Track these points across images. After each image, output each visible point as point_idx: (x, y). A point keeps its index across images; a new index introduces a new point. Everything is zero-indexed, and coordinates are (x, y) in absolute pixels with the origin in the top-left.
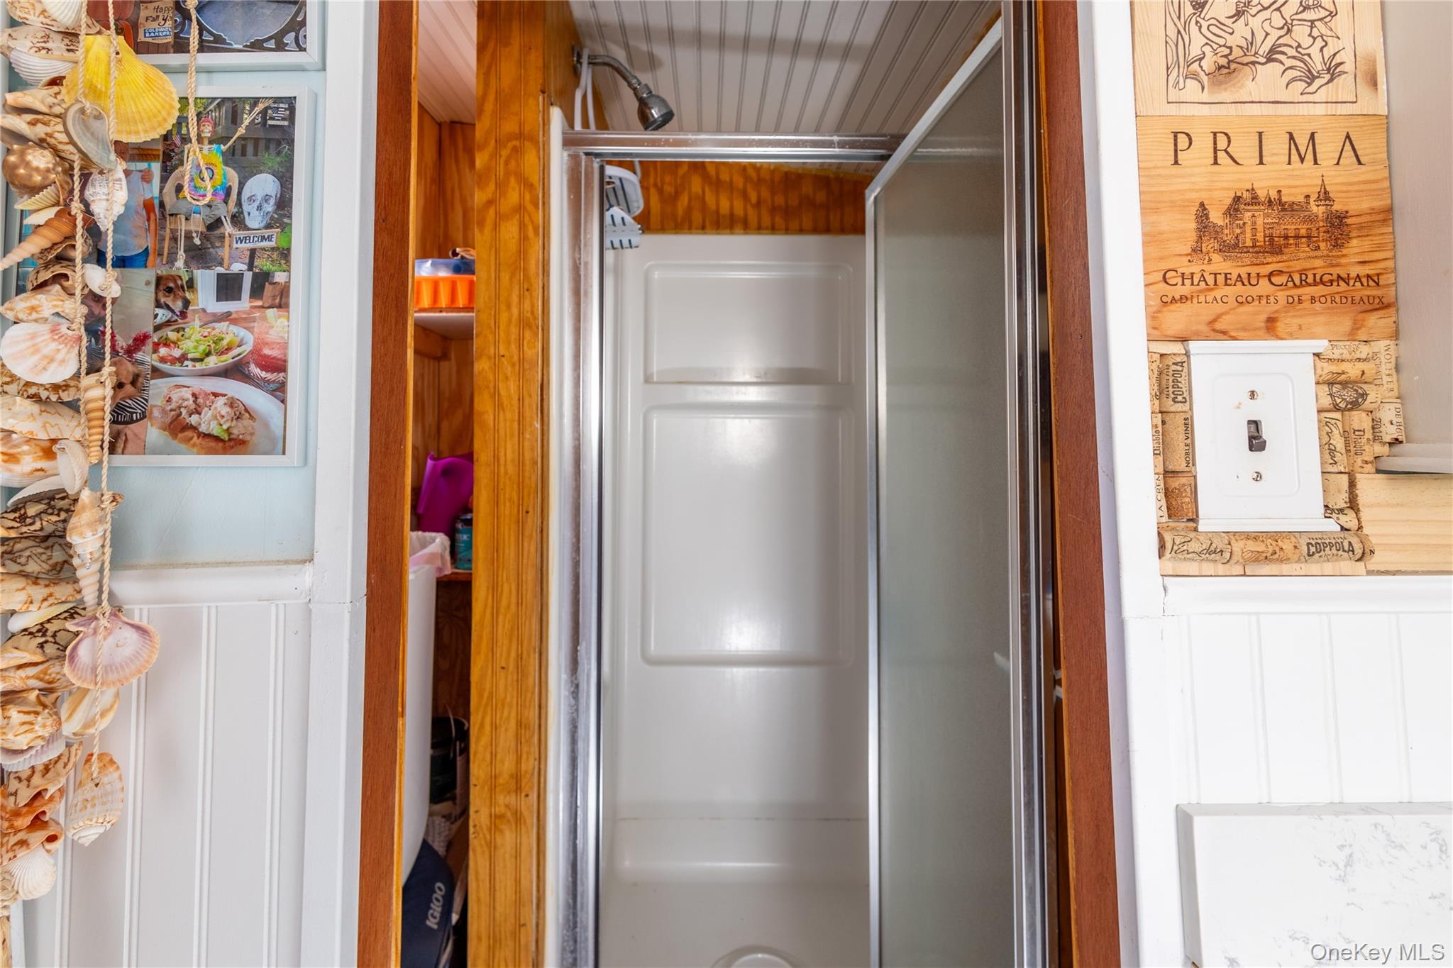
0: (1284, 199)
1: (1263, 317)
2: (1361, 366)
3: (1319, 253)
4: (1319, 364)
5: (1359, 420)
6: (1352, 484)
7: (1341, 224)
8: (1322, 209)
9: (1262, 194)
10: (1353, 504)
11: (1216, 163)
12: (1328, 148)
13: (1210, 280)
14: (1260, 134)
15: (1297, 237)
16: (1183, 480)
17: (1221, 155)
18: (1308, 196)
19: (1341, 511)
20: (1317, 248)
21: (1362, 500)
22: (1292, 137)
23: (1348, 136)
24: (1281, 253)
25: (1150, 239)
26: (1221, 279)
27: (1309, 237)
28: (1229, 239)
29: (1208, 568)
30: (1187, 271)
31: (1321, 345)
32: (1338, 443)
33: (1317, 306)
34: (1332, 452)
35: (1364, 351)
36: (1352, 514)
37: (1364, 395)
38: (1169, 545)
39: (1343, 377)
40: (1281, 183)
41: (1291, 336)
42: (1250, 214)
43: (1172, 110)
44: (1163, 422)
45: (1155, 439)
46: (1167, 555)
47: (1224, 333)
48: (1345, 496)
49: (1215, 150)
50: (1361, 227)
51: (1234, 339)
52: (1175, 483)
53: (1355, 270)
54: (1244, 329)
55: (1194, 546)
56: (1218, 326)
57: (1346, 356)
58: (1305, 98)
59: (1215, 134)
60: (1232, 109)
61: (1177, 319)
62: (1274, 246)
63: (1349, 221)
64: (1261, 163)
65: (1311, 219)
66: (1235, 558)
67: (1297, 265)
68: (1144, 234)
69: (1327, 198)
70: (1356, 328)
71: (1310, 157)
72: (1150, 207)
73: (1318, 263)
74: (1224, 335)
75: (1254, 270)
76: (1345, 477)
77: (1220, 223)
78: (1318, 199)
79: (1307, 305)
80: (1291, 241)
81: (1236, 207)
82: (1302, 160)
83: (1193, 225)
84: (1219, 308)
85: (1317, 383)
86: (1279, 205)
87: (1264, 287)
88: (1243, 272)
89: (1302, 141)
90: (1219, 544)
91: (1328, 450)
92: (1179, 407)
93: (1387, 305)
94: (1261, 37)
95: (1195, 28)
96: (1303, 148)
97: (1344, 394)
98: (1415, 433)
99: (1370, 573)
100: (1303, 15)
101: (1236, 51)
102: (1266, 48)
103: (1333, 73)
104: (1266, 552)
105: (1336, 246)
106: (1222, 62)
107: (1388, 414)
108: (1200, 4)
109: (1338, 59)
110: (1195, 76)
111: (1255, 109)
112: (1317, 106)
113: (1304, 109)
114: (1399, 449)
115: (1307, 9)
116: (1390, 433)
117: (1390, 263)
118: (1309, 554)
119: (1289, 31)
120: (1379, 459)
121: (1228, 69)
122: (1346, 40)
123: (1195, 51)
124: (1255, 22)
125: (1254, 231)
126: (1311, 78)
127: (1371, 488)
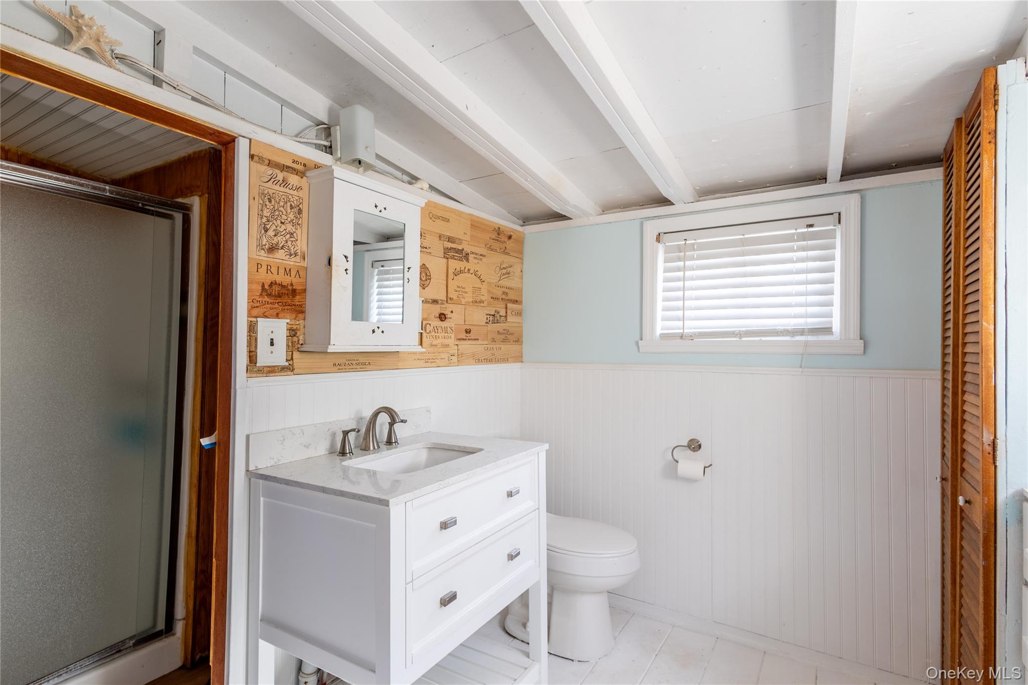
1: (276, 313)
2: (297, 326)
4: (287, 325)
5: (295, 339)
6: (292, 354)
7: (295, 292)
8: (291, 287)
9: (278, 282)
10: (292, 359)
11: (267, 272)
13: (264, 302)
14: (278, 267)
15: (285, 294)
16: (254, 353)
17: (269, 271)
18: (288, 284)
19: (290, 360)
20: (289, 297)
21: (294, 358)
22: (285, 269)
23: (298, 271)
24: (281, 297)
25: (250, 290)
26: (266, 302)
27: (287, 294)
28: (269, 293)
29: (258, 375)
30: (258, 300)
31: (288, 321)
32: (290, 344)
33: (288, 311)
34: (289, 346)
35: (298, 323)
36: (292, 361)
37: (296, 333)
38: (249, 370)
39: (293, 329)
40: (282, 280)
41: (282, 318)
42: (275, 287)
43: (257, 257)
44: (250, 338)
45: (248, 342)
46: (248, 372)
47: (266, 316)
48: (290, 357)
49: (267, 269)
50: (299, 293)
51: (269, 318)
52: (251, 354)
53: (297, 303)
54: (271, 316)
55: (255, 370)
56: (265, 314)
57: (294, 323)
58: (289, 260)
59: (268, 265)
60: (272, 260)
61: (255, 312)
62: (279, 296)
64: (278, 274)
65: (288, 290)
66: (265, 372)
67: (285, 301)
68: (248, 289)
69: (292, 285)
70: (296, 317)
71: (289, 274)
72: (250, 282)
73: (289, 301)
74: (266, 317)
75: (274, 301)
76: (291, 352)
77: (267, 288)
79: (286, 311)
80: (283, 295)
81: (271, 285)
83: (261, 288)
84: (266, 310)
85: (287, 330)
86: (281, 285)
87: (276, 305)
88: (272, 301)
89: (288, 270)
90: (261, 369)
91: (288, 346)
92: (254, 335)
93: (303, 312)
94: (280, 242)
95: (264, 237)
96: (288, 272)
97: (292, 332)
98: (306, 342)
99: (294, 375)
100: (290, 239)
101: (274, 245)
102: (281, 246)
103: (296, 254)
104: (272, 370)
105: (294, 297)
106: (271, 247)
107: (301, 338)
108: (266, 230)
109: (297, 252)
110: (263, 249)
111: (278, 261)
112: (292, 262)
113: (289, 262)
114: (303, 346)
115: (291, 237)
116: (301, 342)
117: (304, 302)
118: (281, 370)
119: (287, 242)
120: (298, 348)
121: (272, 249)
122: (299, 247)
123: (264, 243)
124: (279, 238)
125: (275, 291)
126: (291, 255)
127: (296, 355)
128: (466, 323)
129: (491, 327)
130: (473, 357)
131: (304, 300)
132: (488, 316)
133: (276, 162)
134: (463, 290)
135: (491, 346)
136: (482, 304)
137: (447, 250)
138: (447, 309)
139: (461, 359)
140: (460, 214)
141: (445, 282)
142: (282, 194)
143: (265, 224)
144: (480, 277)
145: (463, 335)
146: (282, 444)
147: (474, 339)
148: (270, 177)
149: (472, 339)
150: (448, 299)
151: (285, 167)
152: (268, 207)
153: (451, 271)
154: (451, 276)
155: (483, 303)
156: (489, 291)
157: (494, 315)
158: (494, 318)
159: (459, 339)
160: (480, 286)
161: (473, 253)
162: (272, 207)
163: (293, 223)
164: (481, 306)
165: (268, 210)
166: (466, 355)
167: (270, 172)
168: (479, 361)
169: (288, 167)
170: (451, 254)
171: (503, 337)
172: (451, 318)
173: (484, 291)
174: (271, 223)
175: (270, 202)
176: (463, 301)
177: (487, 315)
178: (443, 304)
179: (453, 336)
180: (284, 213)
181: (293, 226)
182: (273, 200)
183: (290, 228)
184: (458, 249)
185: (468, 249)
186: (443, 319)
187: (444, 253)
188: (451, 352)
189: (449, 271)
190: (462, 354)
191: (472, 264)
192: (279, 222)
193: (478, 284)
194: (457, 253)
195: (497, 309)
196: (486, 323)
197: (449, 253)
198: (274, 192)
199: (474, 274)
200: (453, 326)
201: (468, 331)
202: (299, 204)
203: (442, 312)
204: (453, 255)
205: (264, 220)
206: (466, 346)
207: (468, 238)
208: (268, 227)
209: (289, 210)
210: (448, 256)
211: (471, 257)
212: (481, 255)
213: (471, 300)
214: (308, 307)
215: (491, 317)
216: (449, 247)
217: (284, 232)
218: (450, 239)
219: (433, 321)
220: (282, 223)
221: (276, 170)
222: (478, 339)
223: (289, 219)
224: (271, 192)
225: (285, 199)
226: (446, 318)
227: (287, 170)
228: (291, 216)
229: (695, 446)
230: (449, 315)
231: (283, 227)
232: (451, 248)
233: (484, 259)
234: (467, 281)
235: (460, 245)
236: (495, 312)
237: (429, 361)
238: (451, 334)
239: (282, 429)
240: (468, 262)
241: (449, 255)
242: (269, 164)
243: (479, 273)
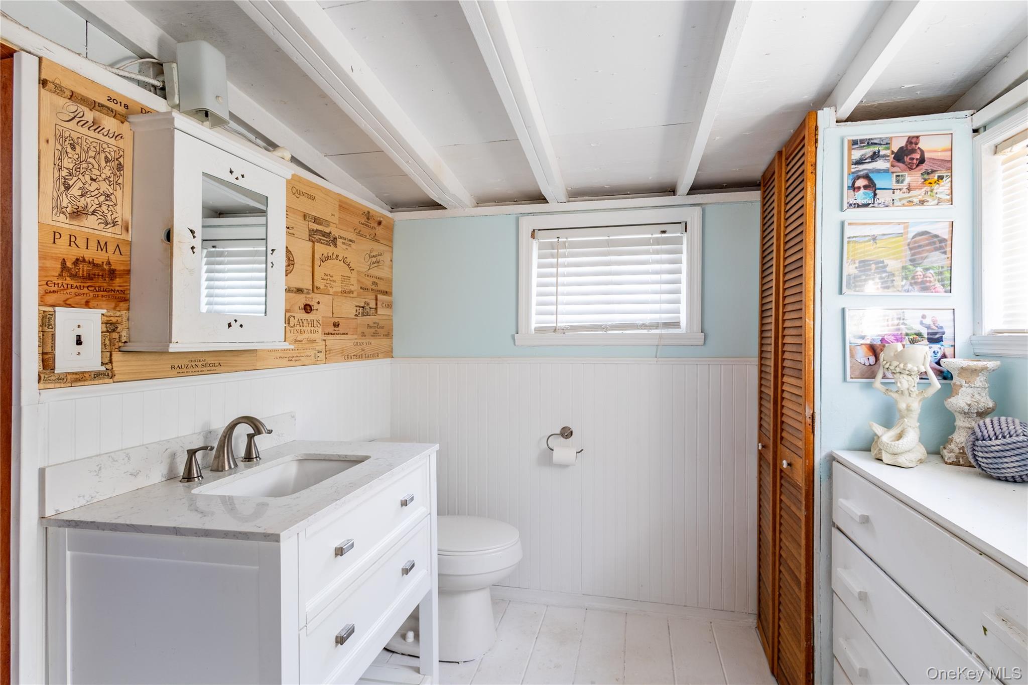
0: (95, 262)
1: (85, 301)
2: (116, 318)
3: (105, 281)
4: (103, 317)
5: (115, 335)
6: (111, 355)
7: (113, 273)
8: (108, 267)
9: (87, 259)
10: (111, 362)
11: (70, 245)
12: (111, 248)
14: (88, 239)
15: (98, 275)
16: (50, 356)
17: (72, 243)
18: (103, 263)
19: (107, 364)
20: (105, 280)
21: (113, 360)
22: (99, 242)
23: (118, 245)
24: (92, 280)
26: (69, 286)
27: (102, 276)
28: (73, 273)
29: (58, 385)
31: (104, 311)
32: (107, 342)
33: (104, 298)
34: (105, 345)
35: (118, 314)
36: (110, 365)
37: (117, 328)
38: (43, 378)
39: (111, 322)
40: (94, 256)
41: (94, 308)
42: (82, 265)
43: (55, 223)
46: (42, 381)
47: (70, 305)
48: (108, 359)
49: (70, 241)
50: (120, 275)
51: (73, 307)
52: (47, 357)
53: (117, 288)
54: (77, 304)
55: (53, 378)
56: (67, 302)
57: (112, 315)
58: (104, 230)
59: (70, 235)
60: (77, 228)
61: (51, 298)
62: (90, 277)
63: (116, 272)
64: (87, 249)
65: (104, 270)
66: (68, 381)
67: (98, 284)
69: (109, 264)
70: (116, 306)
71: (105, 249)
73: (105, 284)
75: (82, 285)
76: (109, 354)
77: (70, 266)
78: (106, 264)
79: (100, 298)
80: (96, 276)
81: (77, 262)
82: (102, 250)
83: (60, 266)
84: (68, 296)
85: (102, 323)
86: (92, 263)
87: (85, 291)
88: (78, 284)
89: (102, 244)
90: (62, 376)
91: (104, 345)
92: (50, 330)
93: (126, 300)
94: (89, 206)
95: (64, 196)
96: (102, 246)
97: (110, 327)
98: (132, 339)
99: (114, 382)
100: (106, 202)
101: (80, 209)
102: (91, 210)
103: (115, 224)
104: (80, 378)
105: (112, 280)
106: (75, 211)
107: (124, 333)
108: (68, 188)
109: (116, 220)
110: (64, 213)
111: (86, 230)
112: (108, 233)
113: (104, 234)
114: (126, 344)
115: (106, 200)
116: (124, 339)
117: (128, 287)
118: (94, 378)
119: (100, 206)
120: (120, 347)
121: (77, 214)
122: (119, 214)
123: (64, 204)
124: (89, 200)
125: (83, 271)
126: (107, 224)
127: (117, 356)
128: (334, 316)
129: (361, 319)
130: (342, 353)
131: (128, 284)
132: (358, 308)
133: (83, 96)
134: (331, 279)
135: (361, 341)
136: (351, 295)
137: (312, 233)
138: (313, 300)
139: (328, 355)
140: (327, 192)
141: (310, 269)
142: (92, 140)
143: (65, 179)
144: (349, 265)
145: (331, 329)
146: (97, 475)
147: (343, 334)
148: (72, 115)
149: (340, 334)
150: (315, 289)
151: (97, 104)
152: (70, 155)
153: (317, 257)
154: (317, 262)
155: (353, 293)
156: (358, 281)
157: (363, 307)
158: (364, 311)
159: (327, 334)
160: (348, 274)
161: (341, 238)
162: (77, 156)
163: (110, 182)
164: (350, 297)
165: (70, 160)
166: (334, 351)
167: (73, 108)
168: (348, 358)
169: (101, 105)
170: (317, 237)
171: (373, 330)
172: (317, 310)
173: (353, 281)
174: (76, 178)
175: (73, 148)
176: (331, 291)
177: (356, 307)
178: (308, 293)
179: (320, 330)
180: (96, 166)
181: (110, 186)
182: (78, 148)
183: (104, 187)
184: (325, 232)
185: (335, 232)
186: (309, 311)
187: (309, 235)
188: (318, 348)
189: (315, 256)
190: (330, 350)
191: (341, 249)
192: (87, 178)
193: (347, 273)
194: (324, 236)
195: (367, 300)
196: (355, 315)
197: (315, 236)
198: (80, 136)
199: (342, 261)
200: (320, 318)
201: (336, 325)
202: (118, 157)
203: (308, 303)
204: (320, 239)
205: (64, 173)
206: (334, 342)
207: (335, 220)
208: (71, 183)
209: (103, 164)
210: (313, 239)
211: (339, 242)
212: (350, 240)
213: (339, 290)
214: (134, 294)
215: (361, 309)
216: (315, 229)
217: (96, 192)
218: (316, 220)
219: (297, 313)
220: (92, 179)
221: (82, 107)
222: (347, 334)
223: (104, 176)
224: (75, 135)
225: (98, 148)
226: (311, 310)
227: (99, 109)
228: (107, 172)
229: (566, 433)
230: (315, 306)
231: (95, 185)
232: (317, 230)
233: (353, 245)
234: (335, 268)
235: (327, 227)
236: (365, 303)
237: (292, 359)
238: (318, 328)
239: (97, 456)
240: (336, 247)
241: (313, 237)
242: (71, 96)
243: (348, 260)
